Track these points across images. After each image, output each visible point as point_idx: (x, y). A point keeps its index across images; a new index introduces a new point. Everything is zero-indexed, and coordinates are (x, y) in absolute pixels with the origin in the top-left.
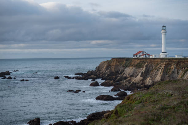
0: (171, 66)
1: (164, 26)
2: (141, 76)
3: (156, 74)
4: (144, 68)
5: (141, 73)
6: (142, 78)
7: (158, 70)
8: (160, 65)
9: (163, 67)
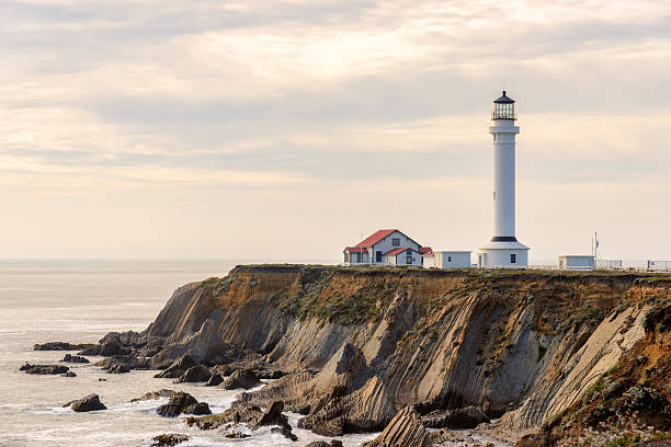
0: (509, 314)
1: (505, 100)
2: (338, 371)
3: (425, 361)
4: (384, 324)
5: (341, 350)
6: (342, 379)
7: (435, 338)
8: (451, 309)
9: (461, 320)
